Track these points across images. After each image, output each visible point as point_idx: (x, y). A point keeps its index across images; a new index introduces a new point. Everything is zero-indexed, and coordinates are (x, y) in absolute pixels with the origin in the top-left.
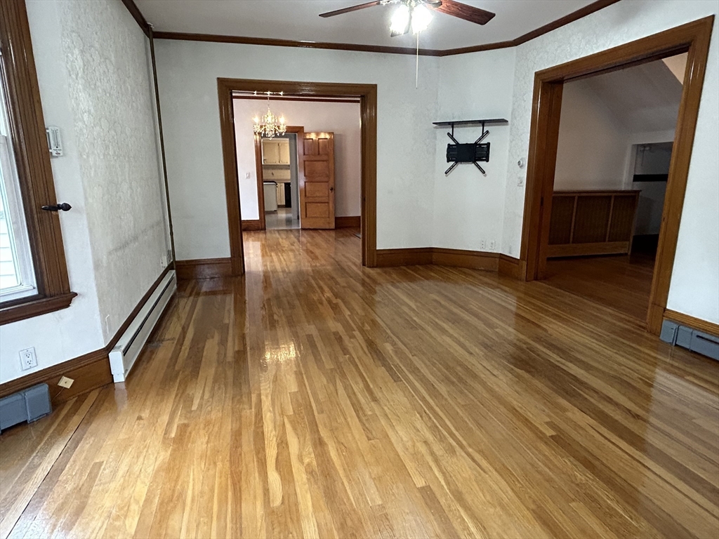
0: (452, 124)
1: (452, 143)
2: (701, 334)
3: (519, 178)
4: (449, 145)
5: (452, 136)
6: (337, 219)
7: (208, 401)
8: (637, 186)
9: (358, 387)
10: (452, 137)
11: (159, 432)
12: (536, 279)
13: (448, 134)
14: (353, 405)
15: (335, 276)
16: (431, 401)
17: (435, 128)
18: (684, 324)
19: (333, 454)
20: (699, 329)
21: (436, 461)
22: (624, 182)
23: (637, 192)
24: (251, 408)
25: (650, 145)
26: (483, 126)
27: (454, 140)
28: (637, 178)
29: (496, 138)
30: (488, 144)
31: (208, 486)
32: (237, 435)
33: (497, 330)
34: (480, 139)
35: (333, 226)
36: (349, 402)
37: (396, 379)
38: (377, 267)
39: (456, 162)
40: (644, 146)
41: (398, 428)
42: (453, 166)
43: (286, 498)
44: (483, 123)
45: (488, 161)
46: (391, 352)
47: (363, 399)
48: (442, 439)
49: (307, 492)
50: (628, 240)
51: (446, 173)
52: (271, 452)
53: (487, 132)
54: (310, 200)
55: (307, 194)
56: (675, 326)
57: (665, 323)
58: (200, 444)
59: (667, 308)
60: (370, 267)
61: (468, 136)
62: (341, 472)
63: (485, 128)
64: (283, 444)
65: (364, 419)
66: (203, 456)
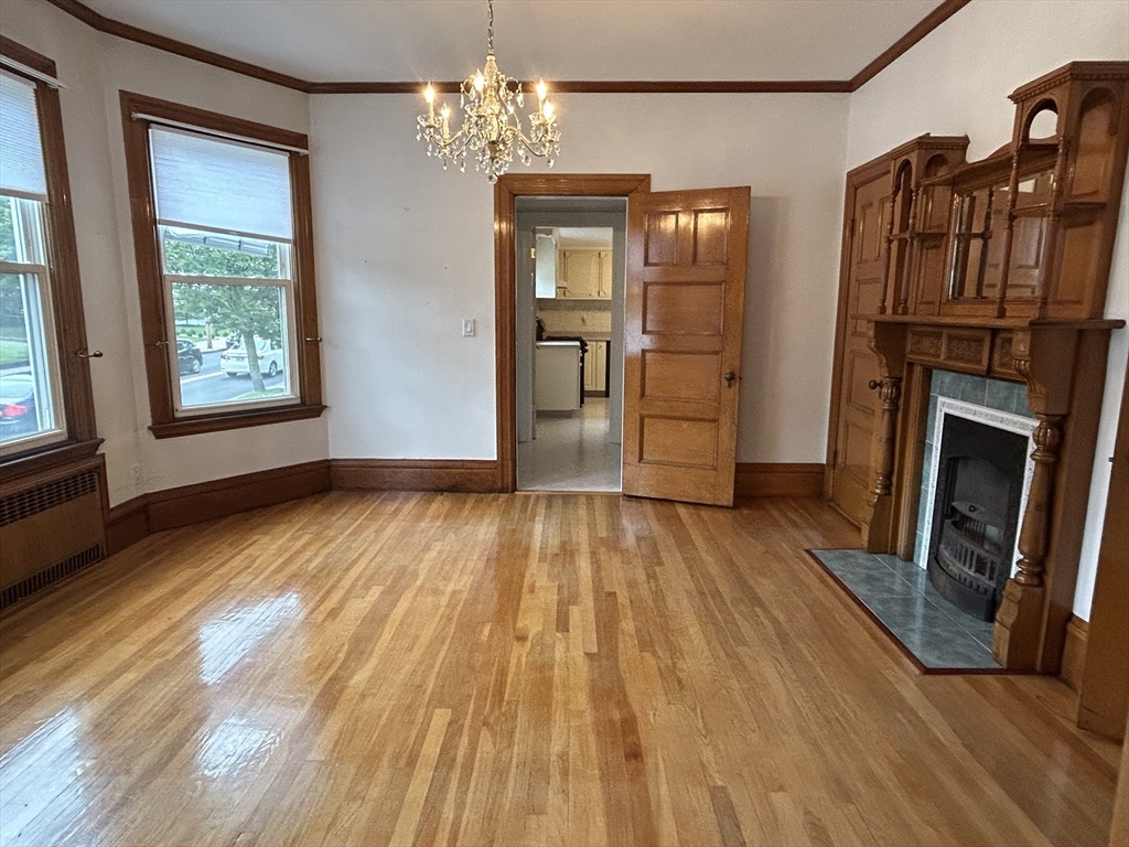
35: (727, 497)
54: (658, 406)
55: (648, 391)
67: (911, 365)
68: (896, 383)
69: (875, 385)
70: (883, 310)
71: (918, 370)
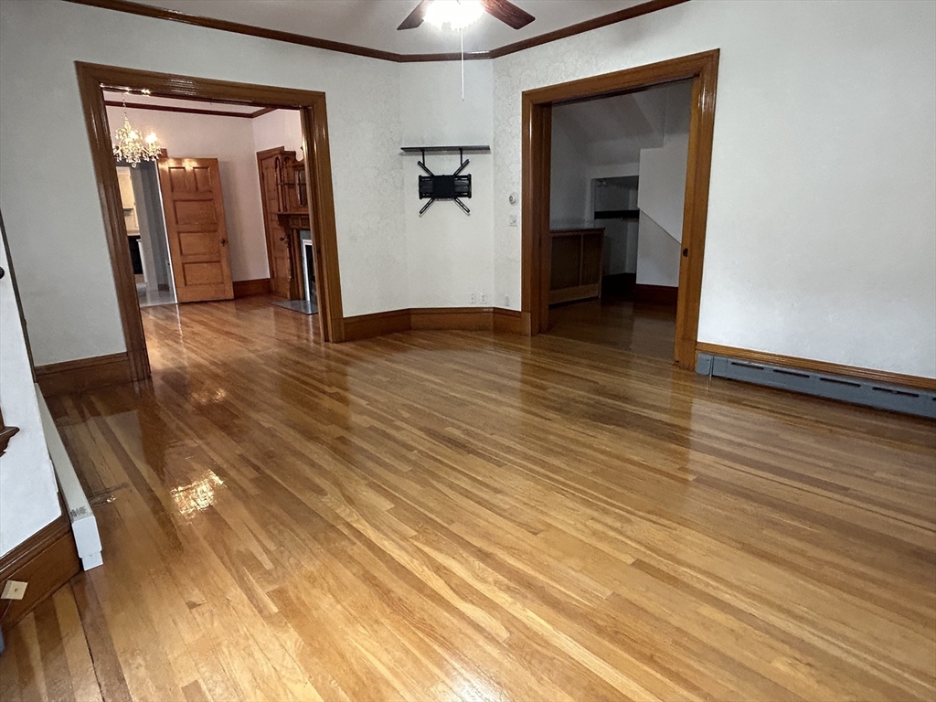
0: (423, 151)
1: (424, 174)
2: (735, 361)
3: (512, 216)
4: (420, 176)
5: (424, 164)
6: (237, 285)
7: (282, 552)
8: (599, 224)
9: (464, 483)
10: (422, 165)
11: (248, 611)
12: (540, 332)
13: (419, 163)
14: (479, 503)
15: (300, 360)
16: (557, 477)
17: (401, 154)
18: (715, 354)
19: (511, 561)
20: (732, 356)
21: (621, 533)
22: (588, 221)
23: (602, 230)
24: (354, 544)
25: (605, 179)
26: (461, 154)
27: (427, 170)
28: (598, 215)
29: (477, 169)
30: (469, 177)
31: (397, 651)
32: (369, 579)
33: (550, 390)
34: (460, 170)
35: (231, 295)
36: (472, 502)
37: (500, 465)
38: (345, 341)
39: (433, 199)
40: (600, 180)
41: (552, 513)
42: (429, 204)
43: (509, 626)
44: (461, 150)
45: (470, 197)
46: (462, 436)
47: (485, 495)
48: (605, 512)
49: (524, 610)
50: (597, 281)
51: (421, 212)
52: (437, 584)
53: (467, 162)
54: (190, 259)
55: (184, 252)
56: (710, 358)
57: (700, 356)
58: (327, 606)
59: (698, 340)
60: (337, 342)
61: (445, 166)
62: (541, 577)
63: (463, 156)
64: (439, 569)
65: (506, 514)
66: (351, 620)
67: (292, 229)
68: (289, 237)
69: (282, 239)
70: (279, 210)
71: (295, 231)
